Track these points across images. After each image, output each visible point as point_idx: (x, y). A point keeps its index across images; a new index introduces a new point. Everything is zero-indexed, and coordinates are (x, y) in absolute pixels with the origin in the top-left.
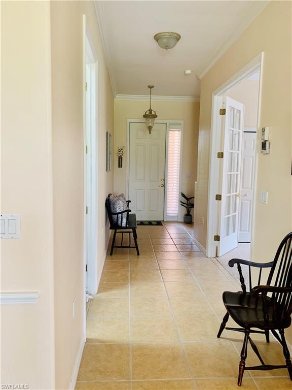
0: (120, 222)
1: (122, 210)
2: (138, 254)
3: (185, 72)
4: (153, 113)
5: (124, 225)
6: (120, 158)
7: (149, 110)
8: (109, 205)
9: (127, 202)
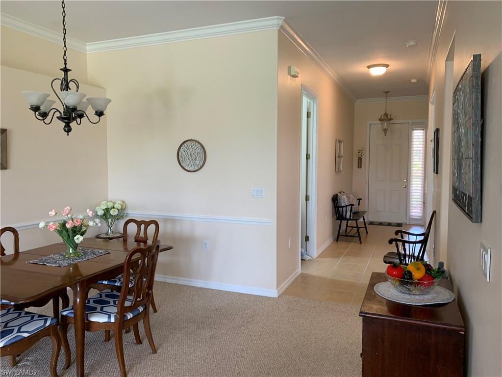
0: (344, 214)
1: (347, 204)
2: (361, 243)
3: (410, 81)
4: (389, 117)
5: (348, 217)
6: (360, 160)
7: (385, 114)
8: (335, 199)
9: (358, 199)
